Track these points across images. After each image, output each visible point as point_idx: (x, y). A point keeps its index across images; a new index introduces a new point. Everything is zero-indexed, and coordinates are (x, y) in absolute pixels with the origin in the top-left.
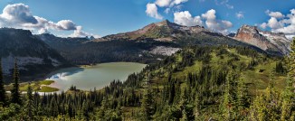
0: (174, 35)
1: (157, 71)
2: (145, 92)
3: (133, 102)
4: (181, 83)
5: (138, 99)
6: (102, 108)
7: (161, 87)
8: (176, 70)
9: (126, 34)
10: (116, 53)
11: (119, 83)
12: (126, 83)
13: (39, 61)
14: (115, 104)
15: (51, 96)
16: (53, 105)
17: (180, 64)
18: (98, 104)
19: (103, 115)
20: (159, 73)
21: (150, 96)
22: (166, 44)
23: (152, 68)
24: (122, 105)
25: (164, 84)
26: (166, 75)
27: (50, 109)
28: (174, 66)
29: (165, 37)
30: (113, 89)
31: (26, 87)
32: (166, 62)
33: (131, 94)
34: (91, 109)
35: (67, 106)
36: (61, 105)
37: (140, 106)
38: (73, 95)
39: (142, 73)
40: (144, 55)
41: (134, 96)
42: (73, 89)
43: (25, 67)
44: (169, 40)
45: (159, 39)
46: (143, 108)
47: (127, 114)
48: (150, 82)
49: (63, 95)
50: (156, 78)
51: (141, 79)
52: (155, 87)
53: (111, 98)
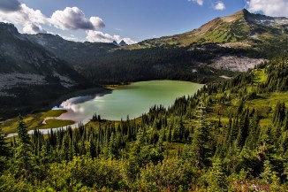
0: (255, 37)
1: (219, 95)
2: (198, 124)
3: (181, 137)
4: (261, 118)
5: (188, 133)
6: (137, 142)
7: (225, 120)
8: (253, 96)
9: (174, 38)
10: (158, 67)
11: (162, 110)
12: (171, 110)
13: (37, 79)
14: (156, 137)
15: (62, 134)
16: (67, 145)
17: (263, 86)
18: (132, 138)
19: (139, 151)
20: (223, 99)
21: (205, 130)
22: (239, 53)
23: (213, 90)
24: (164, 139)
25: (230, 116)
26: (235, 102)
27: (62, 152)
28: (250, 90)
29: (238, 40)
30: (153, 118)
31: (16, 125)
32: (236, 82)
33: (177, 126)
34: (122, 145)
35: (88, 144)
36: (80, 144)
37: (190, 143)
38: (96, 128)
39: (195, 97)
40: (201, 71)
41: (182, 128)
42: (96, 119)
43: (9, 91)
44: (245, 44)
45: (227, 45)
46: (194, 146)
47: (171, 151)
48: (208, 111)
49: (82, 129)
50: (217, 106)
51: (193, 107)
52: (214, 119)
53: (151, 130)
